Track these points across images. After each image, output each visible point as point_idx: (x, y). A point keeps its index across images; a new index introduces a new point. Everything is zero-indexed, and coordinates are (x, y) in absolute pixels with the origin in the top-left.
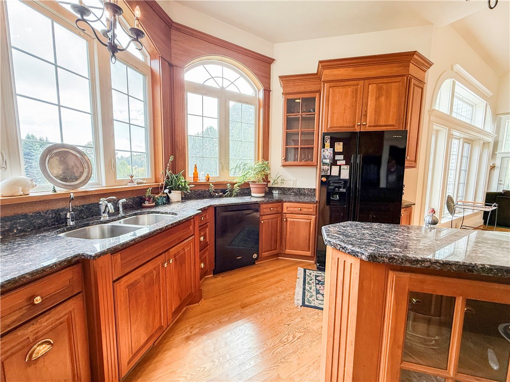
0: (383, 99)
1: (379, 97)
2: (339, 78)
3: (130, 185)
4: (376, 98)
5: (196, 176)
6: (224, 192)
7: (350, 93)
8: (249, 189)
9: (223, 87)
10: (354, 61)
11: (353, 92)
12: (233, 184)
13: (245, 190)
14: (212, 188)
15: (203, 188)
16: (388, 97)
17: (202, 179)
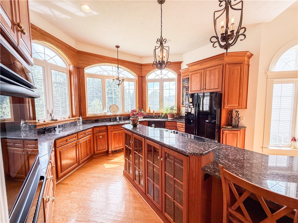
0: (212, 77)
1: (210, 76)
2: (195, 70)
3: (128, 113)
4: (209, 77)
5: (150, 111)
6: (159, 116)
7: (199, 75)
8: (167, 116)
9: (161, 78)
10: (209, 59)
11: (200, 75)
12: (162, 114)
13: (166, 116)
14: (154, 115)
15: (151, 115)
16: (215, 75)
17: (152, 112)
